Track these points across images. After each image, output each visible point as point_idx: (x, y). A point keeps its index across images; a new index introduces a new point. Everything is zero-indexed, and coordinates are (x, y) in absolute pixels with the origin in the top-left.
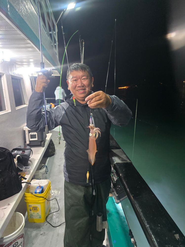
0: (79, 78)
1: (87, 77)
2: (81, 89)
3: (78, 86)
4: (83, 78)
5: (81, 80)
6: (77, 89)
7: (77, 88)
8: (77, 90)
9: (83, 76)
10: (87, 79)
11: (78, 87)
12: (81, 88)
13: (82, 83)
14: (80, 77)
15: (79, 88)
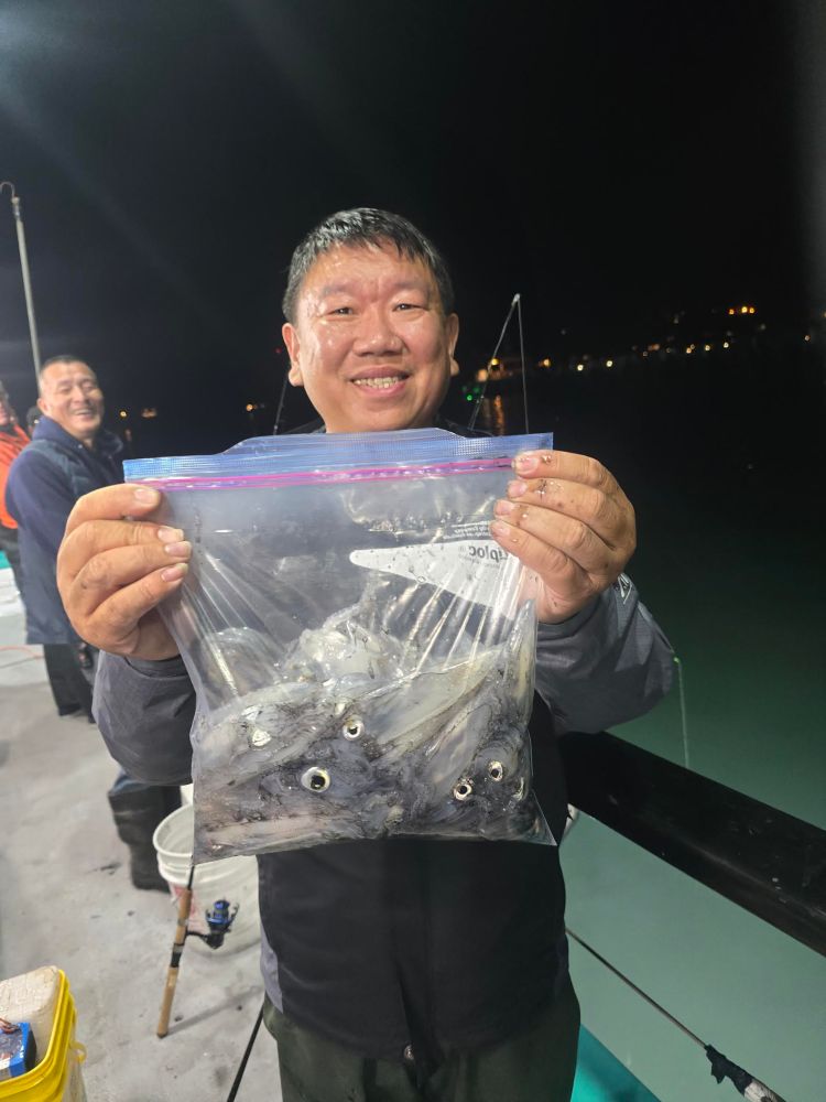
0: (374, 299)
1: (428, 295)
2: (383, 374)
3: (362, 347)
4: (397, 299)
5: (382, 309)
6: (355, 372)
7: (352, 366)
8: (353, 381)
9: (401, 286)
10: (426, 308)
11: (364, 354)
12: (384, 363)
13: (390, 333)
14: (381, 290)
15: (368, 366)
